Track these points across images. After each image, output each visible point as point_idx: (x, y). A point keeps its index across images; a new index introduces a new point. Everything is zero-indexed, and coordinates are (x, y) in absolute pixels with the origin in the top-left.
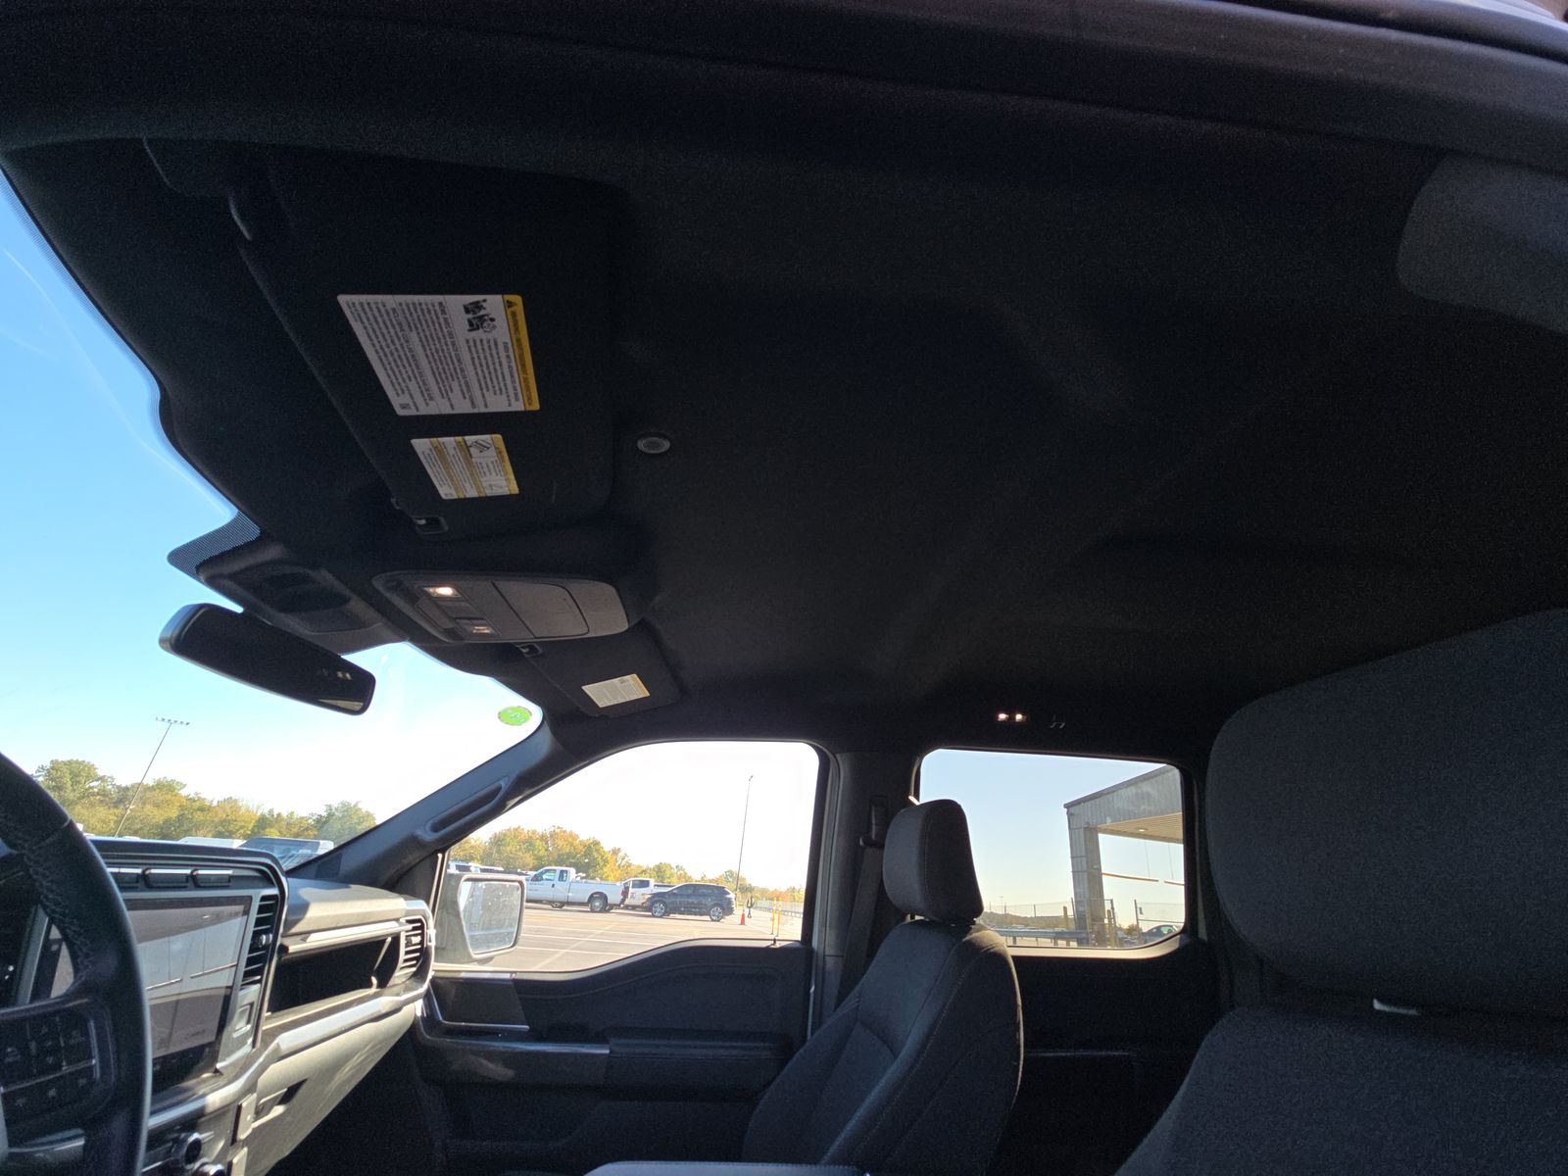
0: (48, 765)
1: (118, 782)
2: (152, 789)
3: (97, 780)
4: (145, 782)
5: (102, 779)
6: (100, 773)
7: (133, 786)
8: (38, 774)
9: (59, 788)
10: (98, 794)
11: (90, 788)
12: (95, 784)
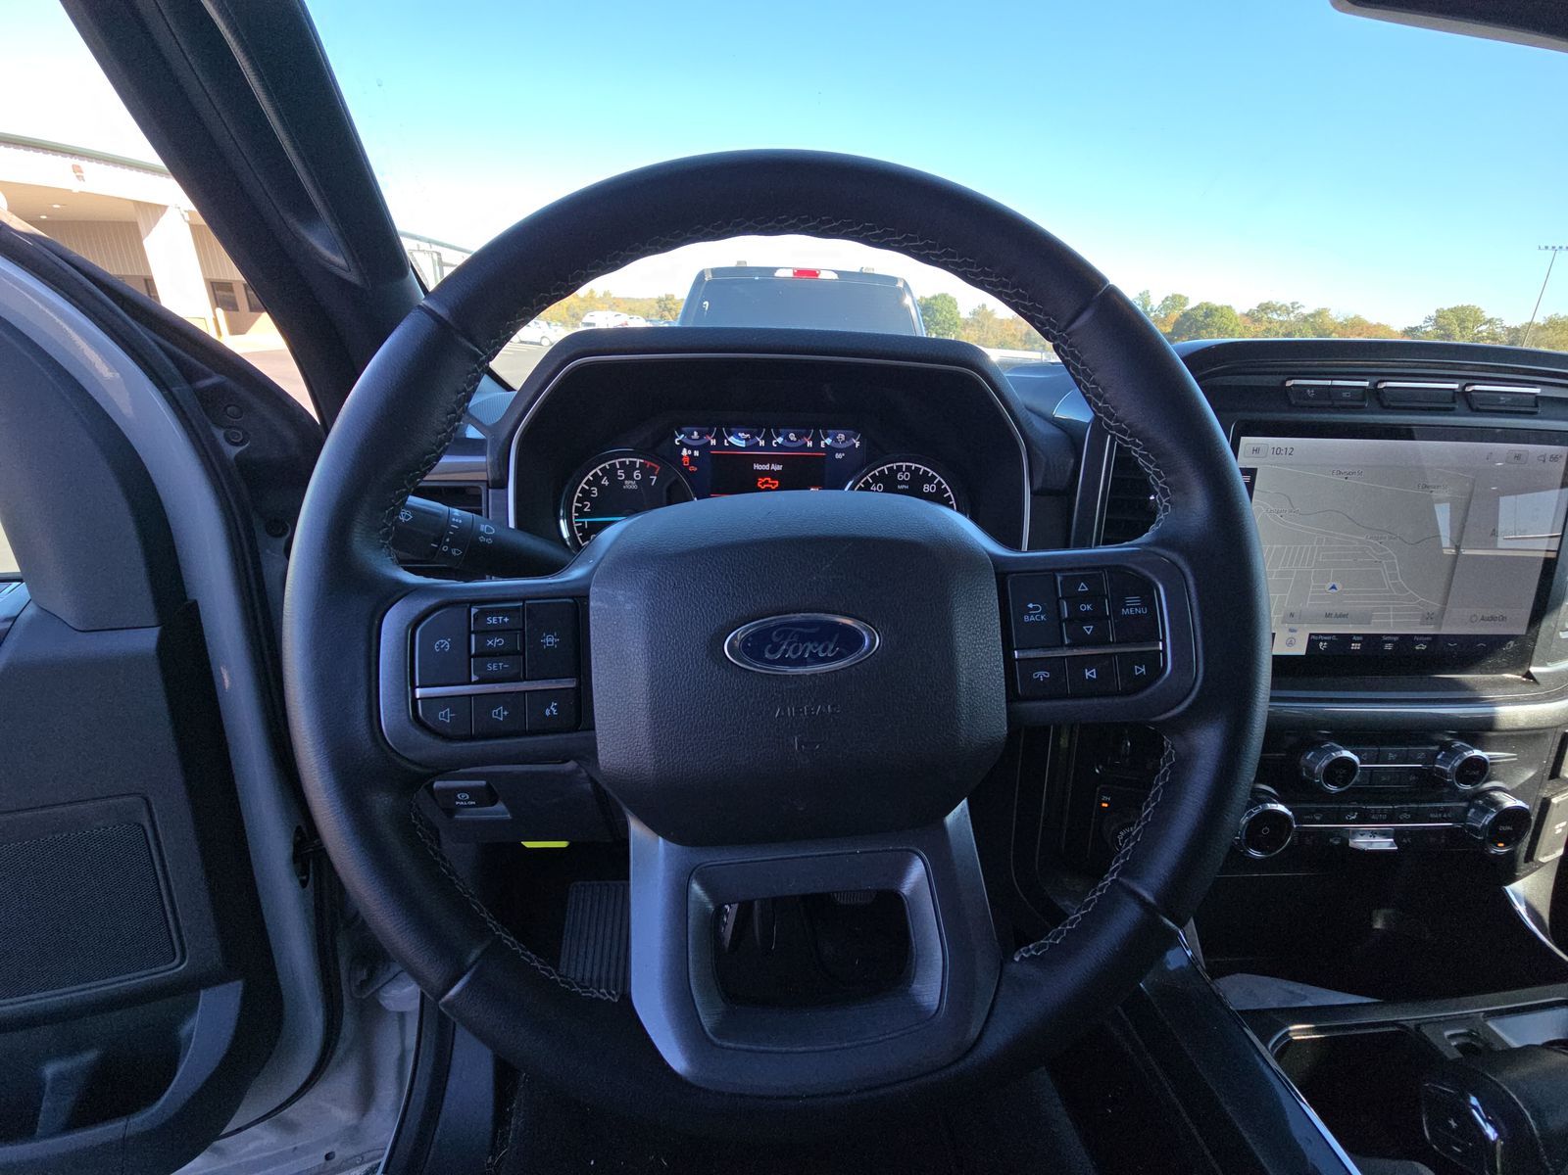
0: (1433, 314)
1: (1507, 323)
2: (1544, 328)
3: (1485, 324)
4: (1536, 321)
5: (1490, 321)
6: (1488, 316)
7: (1523, 327)
8: (1426, 324)
9: (1449, 336)
10: (1488, 338)
11: (1479, 332)
12: (1484, 327)
